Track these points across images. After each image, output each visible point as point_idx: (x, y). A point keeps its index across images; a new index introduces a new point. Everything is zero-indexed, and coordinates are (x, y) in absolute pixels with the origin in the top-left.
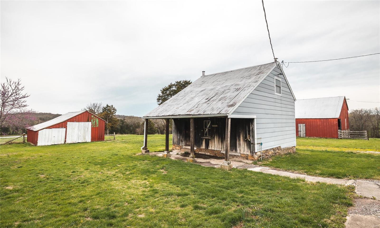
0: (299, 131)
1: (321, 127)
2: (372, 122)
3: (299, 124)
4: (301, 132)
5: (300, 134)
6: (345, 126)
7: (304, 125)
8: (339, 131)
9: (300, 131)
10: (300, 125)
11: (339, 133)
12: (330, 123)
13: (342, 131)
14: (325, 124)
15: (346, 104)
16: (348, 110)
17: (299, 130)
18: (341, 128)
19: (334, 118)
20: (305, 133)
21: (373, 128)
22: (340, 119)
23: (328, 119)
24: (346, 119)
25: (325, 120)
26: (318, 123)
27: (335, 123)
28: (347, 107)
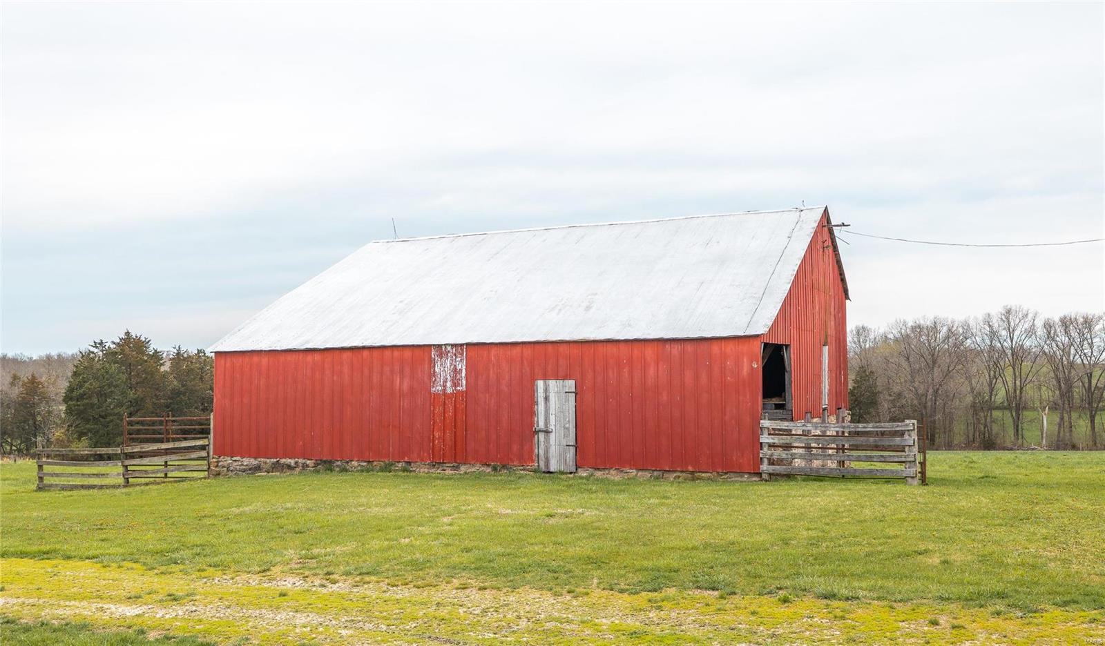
0: (537, 432)
1: (664, 397)
2: (969, 378)
3: (540, 384)
4: (552, 436)
5: (547, 452)
6: (821, 393)
7: (570, 385)
8: (765, 423)
9: (547, 432)
10: (546, 390)
11: (765, 439)
12: (716, 371)
13: (797, 427)
14: (689, 376)
15: (832, 260)
16: (847, 297)
17: (541, 425)
18: (788, 406)
19: (741, 334)
20: (573, 443)
21: (973, 406)
22: (787, 346)
23: (705, 345)
24: (826, 349)
25: (689, 348)
26: (651, 372)
27: (745, 371)
28: (843, 280)
